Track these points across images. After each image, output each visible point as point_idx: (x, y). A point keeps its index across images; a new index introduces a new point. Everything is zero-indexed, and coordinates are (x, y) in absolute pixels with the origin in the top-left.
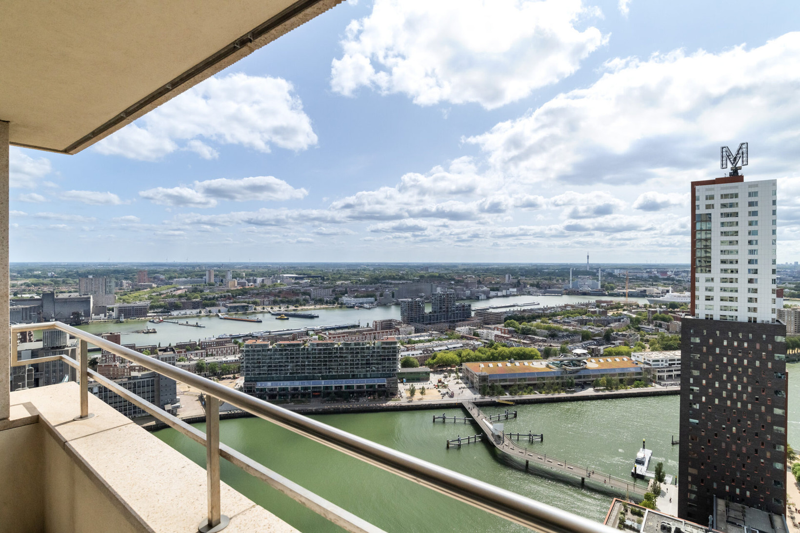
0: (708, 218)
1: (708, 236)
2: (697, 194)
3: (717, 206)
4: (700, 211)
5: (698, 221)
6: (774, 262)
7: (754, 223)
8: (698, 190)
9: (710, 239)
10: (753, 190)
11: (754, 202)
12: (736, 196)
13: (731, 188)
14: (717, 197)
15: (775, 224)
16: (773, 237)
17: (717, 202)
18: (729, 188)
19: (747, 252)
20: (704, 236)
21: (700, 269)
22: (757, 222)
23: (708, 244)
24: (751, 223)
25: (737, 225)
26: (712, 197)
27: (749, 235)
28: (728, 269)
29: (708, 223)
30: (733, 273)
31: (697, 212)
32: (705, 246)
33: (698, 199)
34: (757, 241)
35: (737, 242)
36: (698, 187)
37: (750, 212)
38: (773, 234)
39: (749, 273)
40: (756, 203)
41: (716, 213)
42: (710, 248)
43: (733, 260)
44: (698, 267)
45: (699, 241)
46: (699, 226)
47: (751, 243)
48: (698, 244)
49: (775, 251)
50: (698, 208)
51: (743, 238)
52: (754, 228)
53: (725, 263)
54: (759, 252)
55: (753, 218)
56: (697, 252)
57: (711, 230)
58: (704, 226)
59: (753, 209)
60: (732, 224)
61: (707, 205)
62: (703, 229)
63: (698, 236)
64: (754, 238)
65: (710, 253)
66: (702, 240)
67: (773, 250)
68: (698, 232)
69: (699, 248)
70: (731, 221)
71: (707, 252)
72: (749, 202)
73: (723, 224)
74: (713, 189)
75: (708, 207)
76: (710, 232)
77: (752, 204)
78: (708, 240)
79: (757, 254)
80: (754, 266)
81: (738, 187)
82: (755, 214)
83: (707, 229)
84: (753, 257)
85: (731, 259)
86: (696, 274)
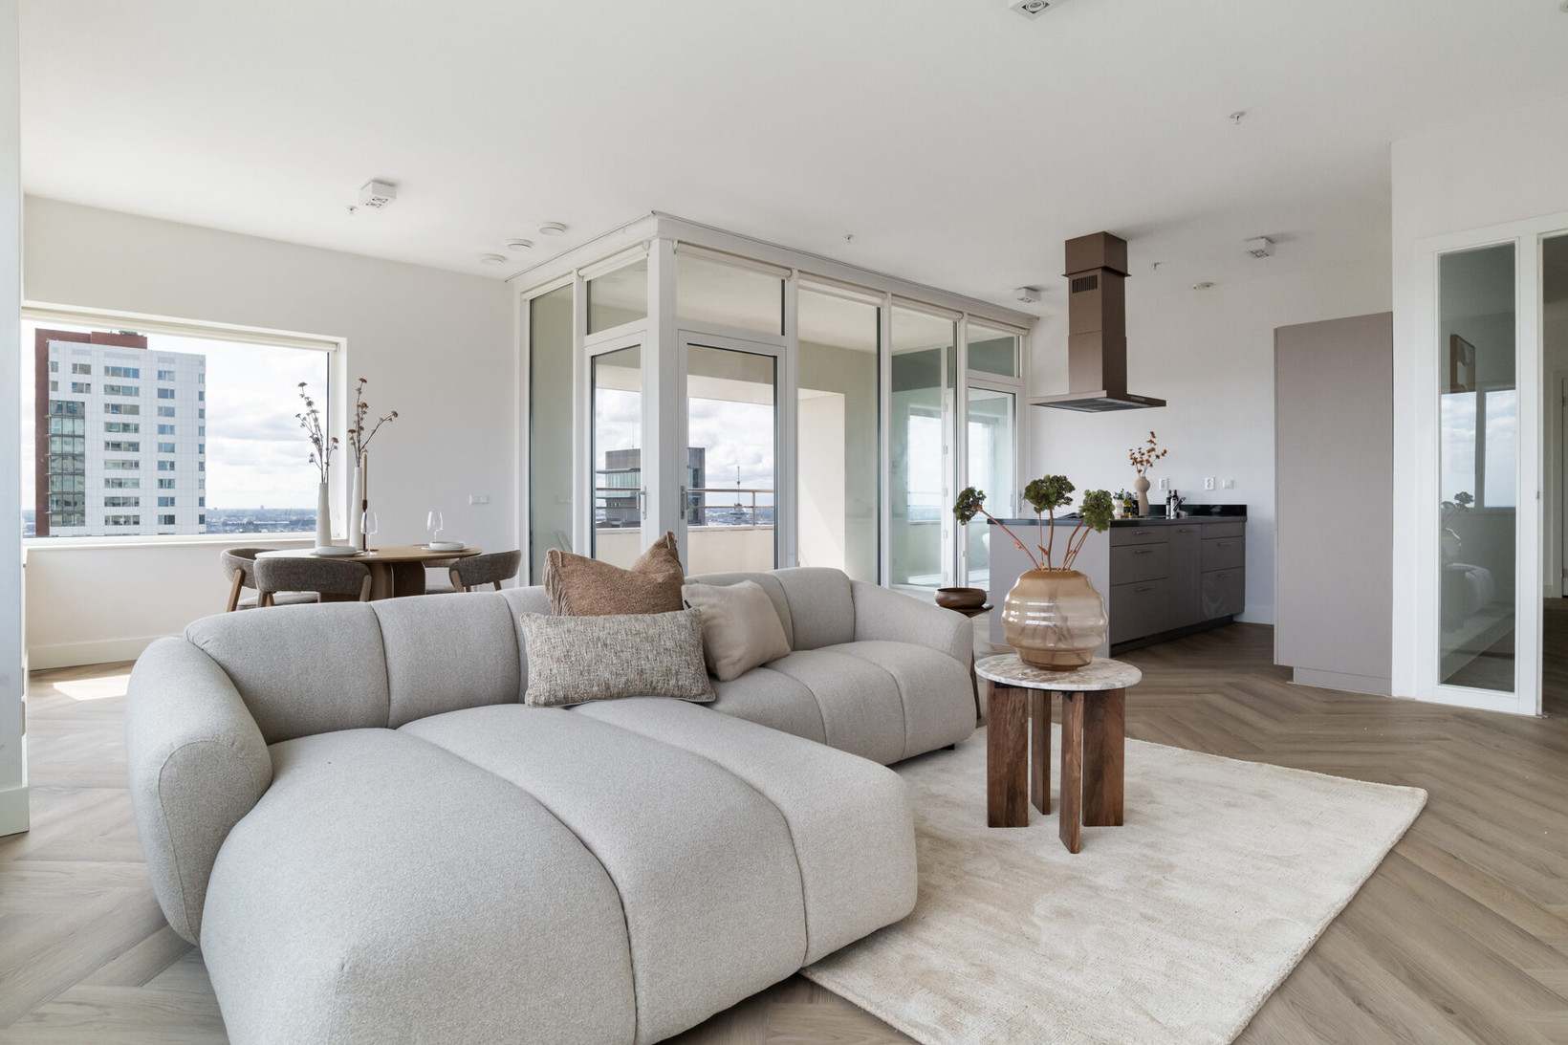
0: (74, 411)
1: (78, 450)
2: (52, 358)
3: (97, 388)
4: (61, 394)
5: (54, 416)
6: (202, 502)
7: (168, 429)
8: (56, 350)
9: (83, 455)
10: (165, 367)
11: (167, 390)
12: (136, 373)
13: (126, 357)
14: (97, 370)
15: (204, 435)
16: (200, 458)
17: (98, 380)
18: (122, 356)
19: (156, 483)
20: (68, 449)
21: (58, 518)
22: (172, 427)
23: (78, 465)
24: (162, 429)
25: (136, 430)
26: (86, 369)
27: (159, 451)
28: (121, 517)
29: (78, 422)
30: (129, 524)
31: (53, 396)
32: (71, 470)
33: (55, 369)
34: (172, 465)
35: (137, 465)
36: (53, 344)
37: (160, 409)
38: (200, 452)
39: (160, 522)
40: (172, 392)
41: (95, 403)
42: (83, 474)
43: (127, 498)
44: (57, 513)
45: (53, 458)
46: (55, 425)
47: (162, 465)
48: (54, 465)
49: (202, 482)
50: (55, 388)
51: (149, 456)
52: (167, 438)
53: (114, 505)
54: (177, 484)
55: (167, 421)
56: (52, 482)
57: (83, 437)
58: (68, 426)
59: (167, 403)
60: (126, 427)
61: (74, 384)
62: (65, 433)
63: (56, 447)
64: (167, 457)
65: (82, 483)
66: (63, 456)
67: (200, 481)
68: (54, 439)
69: (59, 474)
70: (125, 422)
71: (76, 483)
72: (159, 390)
73: (109, 427)
74: (87, 353)
75: (77, 387)
76: (81, 440)
77: (164, 394)
78: (78, 457)
79: (174, 487)
80: (168, 511)
81: (137, 357)
82: (170, 412)
83: (76, 433)
84: (166, 493)
85: (125, 496)
86: (51, 528)
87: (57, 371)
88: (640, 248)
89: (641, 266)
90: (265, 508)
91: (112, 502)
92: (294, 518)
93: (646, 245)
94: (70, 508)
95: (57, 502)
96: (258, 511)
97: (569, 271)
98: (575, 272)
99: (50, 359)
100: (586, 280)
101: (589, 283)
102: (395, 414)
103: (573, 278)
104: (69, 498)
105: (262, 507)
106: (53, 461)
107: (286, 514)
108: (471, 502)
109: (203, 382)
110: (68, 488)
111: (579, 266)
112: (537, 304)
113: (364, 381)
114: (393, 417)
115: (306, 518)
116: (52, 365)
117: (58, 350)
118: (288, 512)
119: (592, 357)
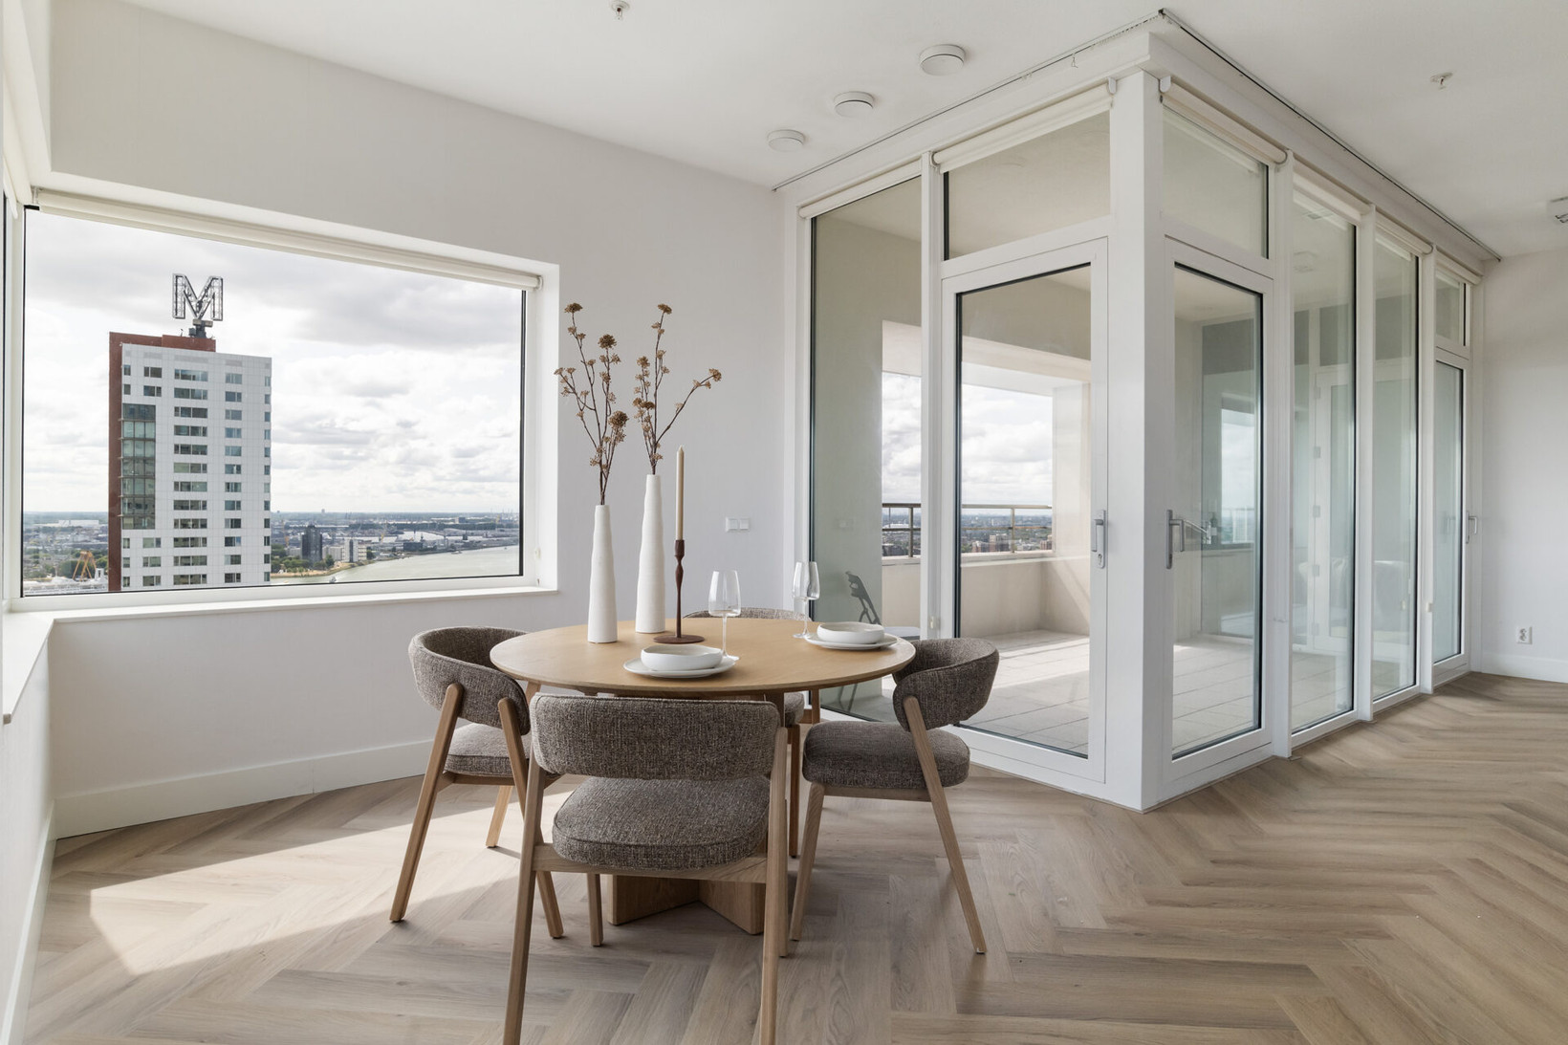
0: (146, 414)
1: (149, 453)
2: (125, 361)
3: (168, 392)
4: (135, 397)
5: (126, 419)
6: (267, 506)
7: (235, 433)
8: (129, 354)
9: (153, 459)
10: (235, 370)
11: (234, 393)
12: (204, 377)
13: (195, 360)
14: (168, 374)
15: (269, 438)
16: (266, 462)
17: (168, 383)
18: (190, 360)
19: (223, 487)
20: (139, 452)
21: (130, 521)
22: (239, 431)
23: (149, 468)
24: (229, 433)
25: (205, 433)
26: (156, 373)
27: (226, 455)
28: (189, 520)
29: (149, 426)
30: (197, 528)
31: (126, 399)
32: (142, 473)
33: (128, 371)
34: (239, 468)
35: (205, 467)
36: (126, 347)
37: (227, 412)
38: (266, 456)
39: (226, 526)
40: (239, 395)
41: (165, 406)
42: (153, 478)
43: (197, 502)
44: (126, 516)
45: (125, 461)
46: (127, 429)
47: (229, 469)
48: (127, 468)
49: (267, 486)
50: (128, 391)
51: (216, 460)
52: (234, 442)
53: (182, 508)
54: (243, 487)
55: (234, 424)
56: (124, 485)
57: (154, 440)
58: (140, 430)
59: (234, 406)
60: (194, 431)
61: (146, 388)
62: (137, 436)
63: (128, 451)
64: (234, 460)
65: (153, 486)
66: (134, 459)
67: (265, 484)
68: (126, 442)
69: (130, 477)
70: (194, 425)
71: (147, 486)
72: (227, 393)
73: (179, 430)
74: (159, 356)
75: (150, 391)
76: (152, 443)
77: (231, 397)
78: (149, 461)
79: (240, 491)
80: (234, 514)
81: (205, 360)
82: (236, 415)
83: (147, 437)
84: (233, 496)
85: (194, 499)
86: (123, 531)
87: (129, 374)
88: (1102, 89)
89: (1097, 128)
90: (326, 511)
91: (180, 505)
92: (354, 522)
93: (1112, 84)
94: (142, 511)
95: (129, 504)
96: (319, 515)
97: (914, 156)
98: (926, 159)
99: (123, 363)
100: (943, 171)
101: (946, 175)
102: (717, 375)
103: (924, 168)
104: (139, 501)
105: (323, 511)
106: (125, 464)
107: (346, 518)
108: (727, 530)
109: (269, 385)
110: (139, 491)
111: (933, 148)
112: (820, 224)
113: (666, 310)
114: (712, 381)
115: (366, 521)
116: (125, 369)
117: (131, 355)
118: (348, 516)
119: (959, 296)
